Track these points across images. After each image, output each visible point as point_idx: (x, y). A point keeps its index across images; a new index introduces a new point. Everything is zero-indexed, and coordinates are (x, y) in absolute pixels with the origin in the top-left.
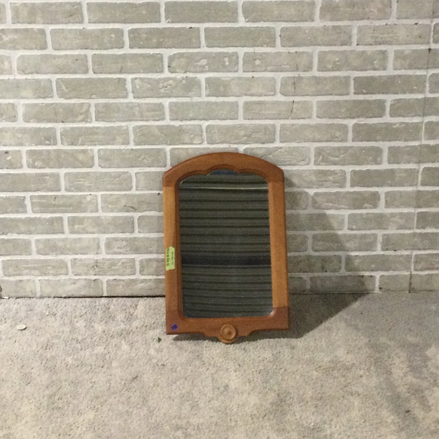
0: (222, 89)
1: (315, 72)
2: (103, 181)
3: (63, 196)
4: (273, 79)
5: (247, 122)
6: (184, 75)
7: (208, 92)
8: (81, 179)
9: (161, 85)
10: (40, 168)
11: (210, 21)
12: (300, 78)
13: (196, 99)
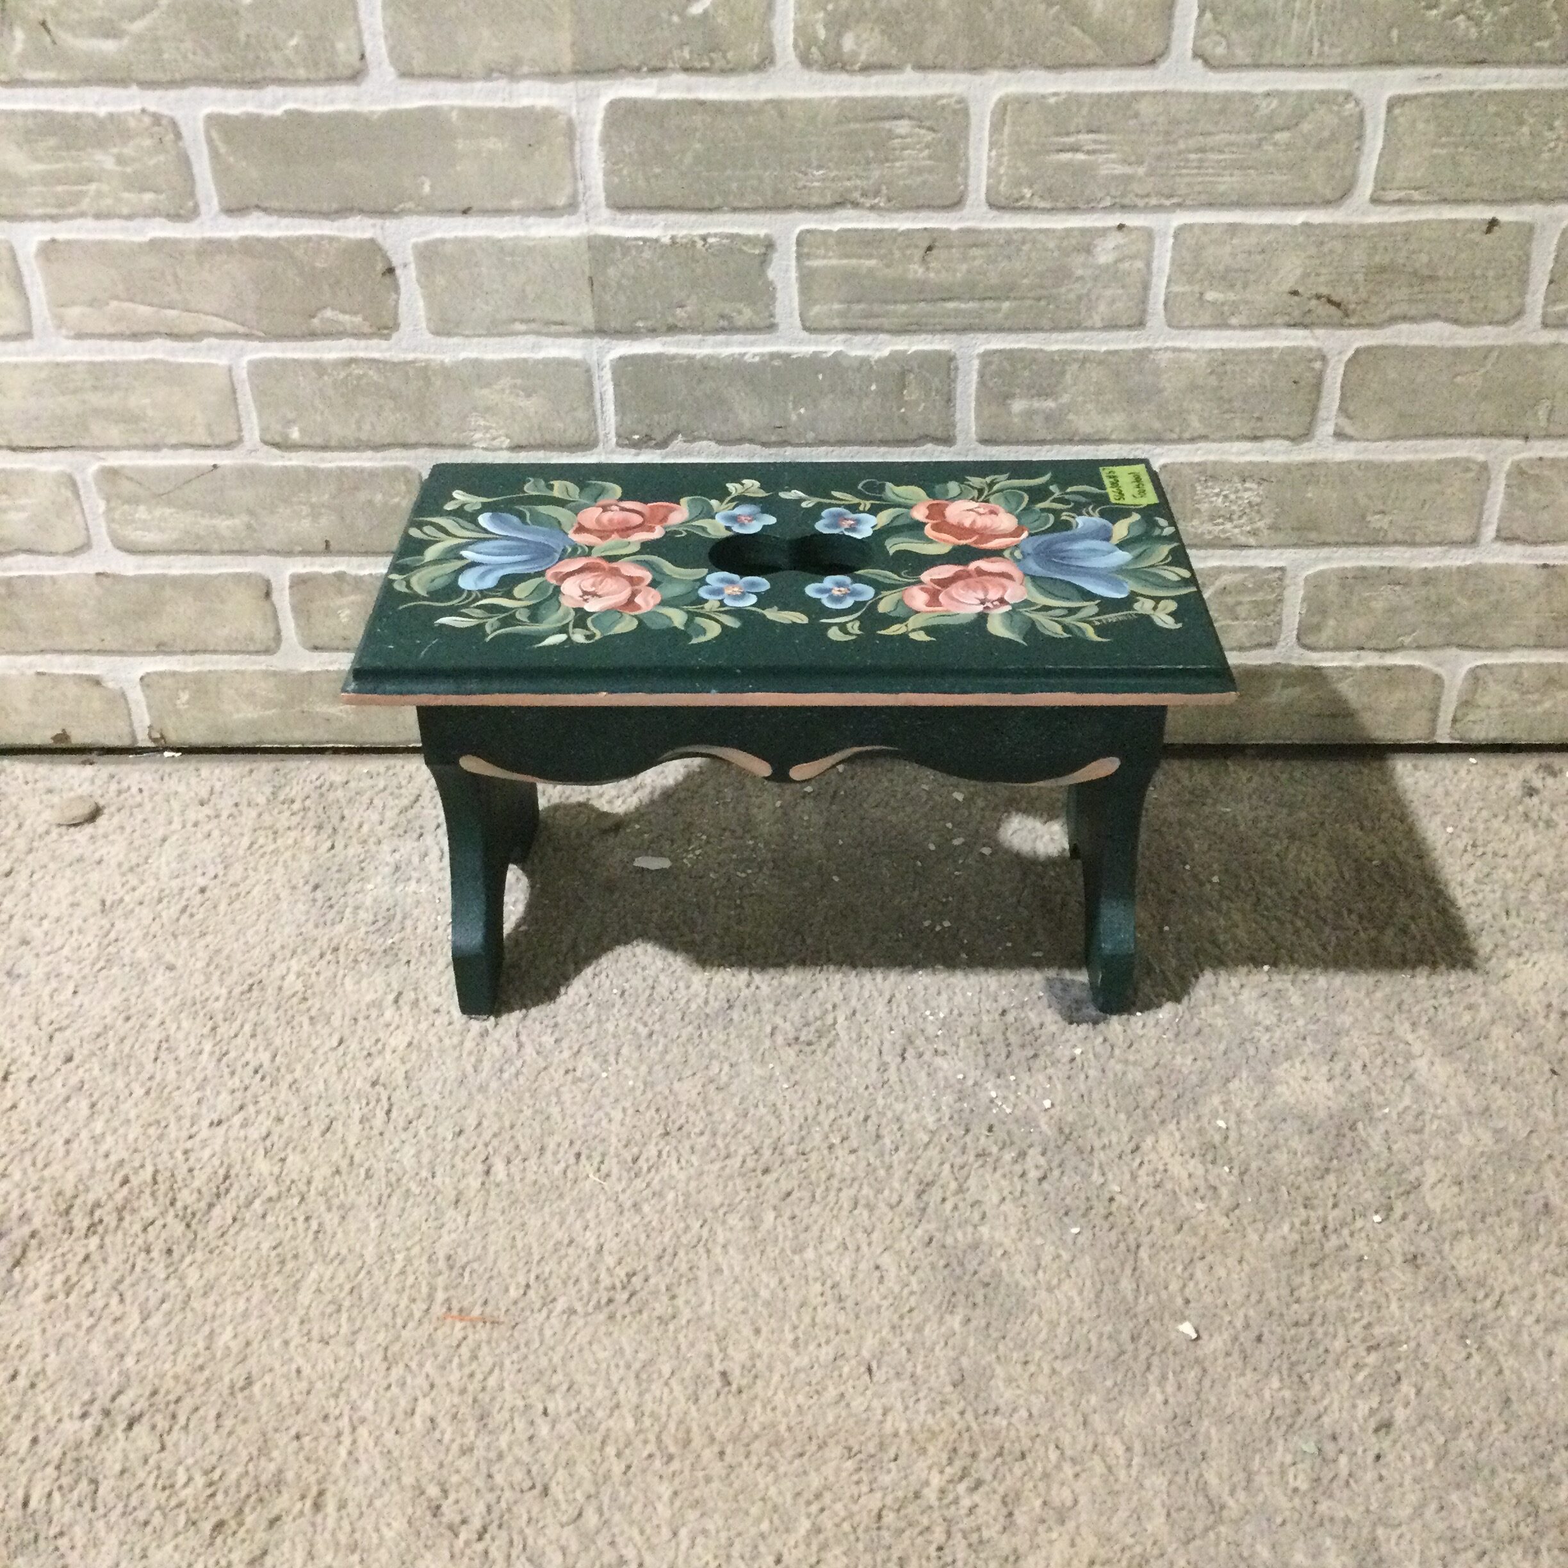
2: (1202, 150)
3: (972, 239)
8: (1084, 137)
10: (866, 69)
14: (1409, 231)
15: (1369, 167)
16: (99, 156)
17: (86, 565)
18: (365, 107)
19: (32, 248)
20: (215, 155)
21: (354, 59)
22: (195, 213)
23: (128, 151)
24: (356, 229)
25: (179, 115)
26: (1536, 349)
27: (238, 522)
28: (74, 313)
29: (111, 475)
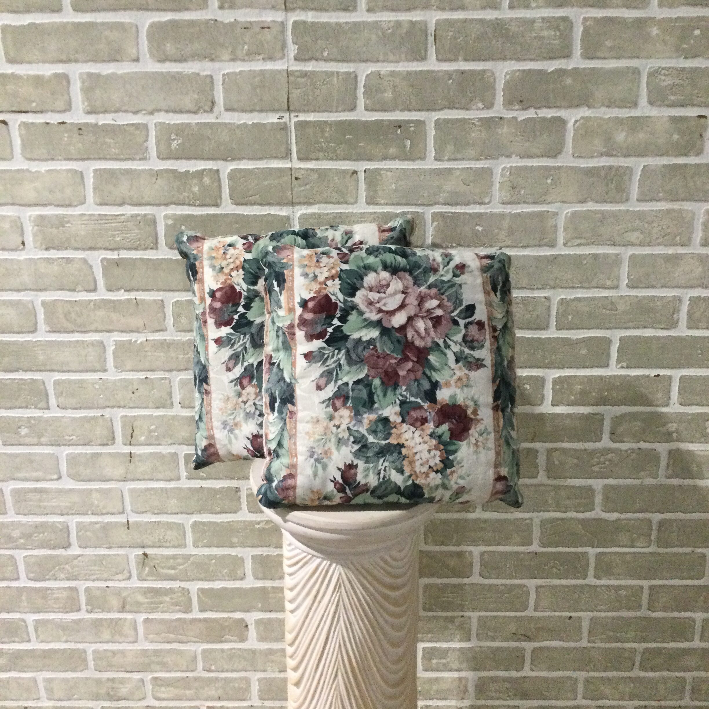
14: (546, 618)
15: (532, 603)
16: (165, 598)
17: (144, 703)
18: (244, 586)
19: (142, 620)
20: (199, 597)
21: (242, 575)
22: (191, 611)
23: (174, 596)
24: (238, 615)
25: (190, 588)
26: (587, 648)
27: (192, 692)
28: (151, 636)
29: (155, 679)
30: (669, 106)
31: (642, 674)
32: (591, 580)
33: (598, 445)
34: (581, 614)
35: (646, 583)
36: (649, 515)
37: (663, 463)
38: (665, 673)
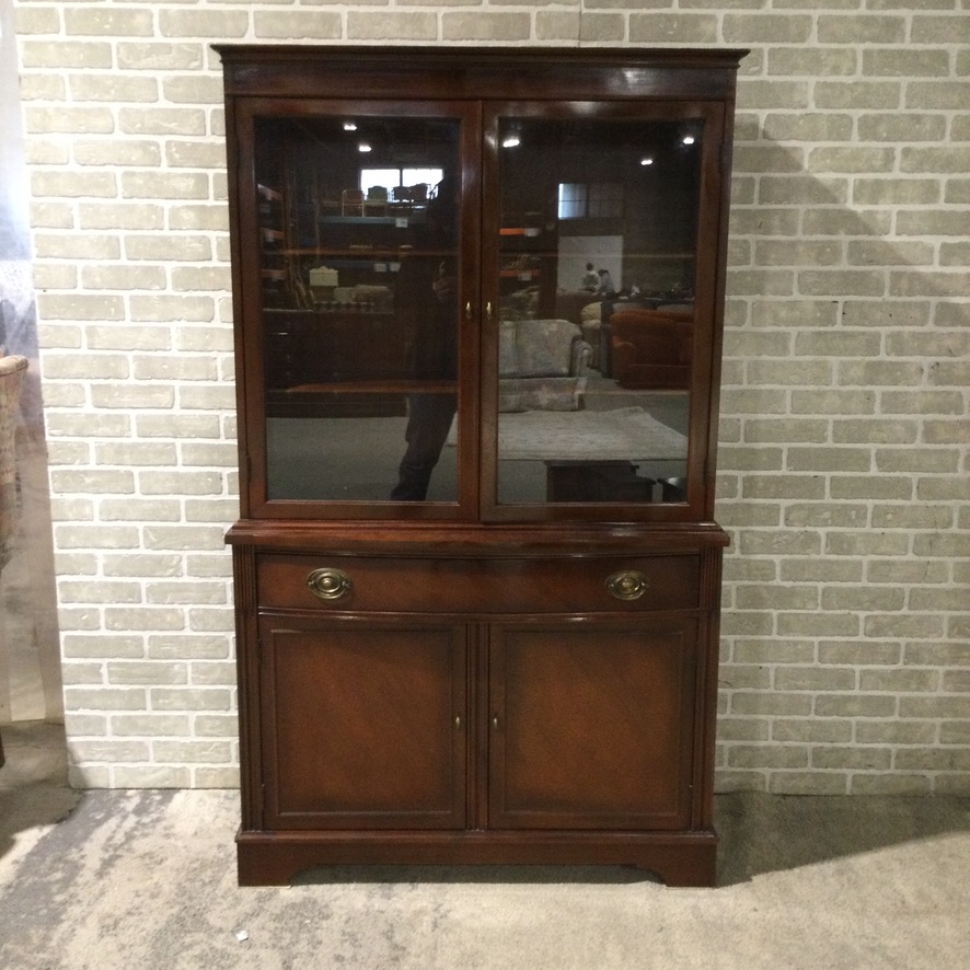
0: (845, 546)
1: (954, 529)
4: (905, 536)
5: (871, 585)
6: (803, 529)
7: (828, 549)
9: (775, 540)
11: (838, 469)
12: (937, 536)
13: (814, 557)
14: (743, 668)
15: (731, 654)
26: (774, 694)
30: (814, 295)
31: (818, 718)
32: (775, 637)
33: (776, 528)
34: (769, 665)
35: (816, 639)
36: (815, 584)
37: (823, 543)
38: (835, 718)
